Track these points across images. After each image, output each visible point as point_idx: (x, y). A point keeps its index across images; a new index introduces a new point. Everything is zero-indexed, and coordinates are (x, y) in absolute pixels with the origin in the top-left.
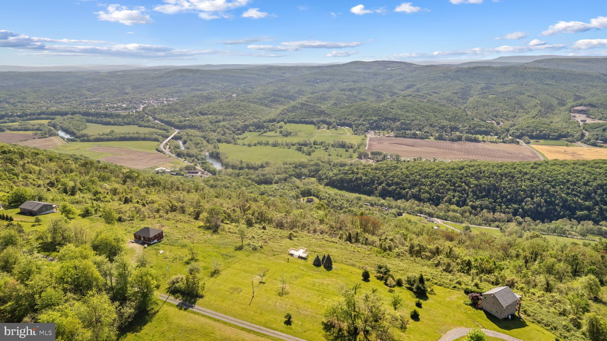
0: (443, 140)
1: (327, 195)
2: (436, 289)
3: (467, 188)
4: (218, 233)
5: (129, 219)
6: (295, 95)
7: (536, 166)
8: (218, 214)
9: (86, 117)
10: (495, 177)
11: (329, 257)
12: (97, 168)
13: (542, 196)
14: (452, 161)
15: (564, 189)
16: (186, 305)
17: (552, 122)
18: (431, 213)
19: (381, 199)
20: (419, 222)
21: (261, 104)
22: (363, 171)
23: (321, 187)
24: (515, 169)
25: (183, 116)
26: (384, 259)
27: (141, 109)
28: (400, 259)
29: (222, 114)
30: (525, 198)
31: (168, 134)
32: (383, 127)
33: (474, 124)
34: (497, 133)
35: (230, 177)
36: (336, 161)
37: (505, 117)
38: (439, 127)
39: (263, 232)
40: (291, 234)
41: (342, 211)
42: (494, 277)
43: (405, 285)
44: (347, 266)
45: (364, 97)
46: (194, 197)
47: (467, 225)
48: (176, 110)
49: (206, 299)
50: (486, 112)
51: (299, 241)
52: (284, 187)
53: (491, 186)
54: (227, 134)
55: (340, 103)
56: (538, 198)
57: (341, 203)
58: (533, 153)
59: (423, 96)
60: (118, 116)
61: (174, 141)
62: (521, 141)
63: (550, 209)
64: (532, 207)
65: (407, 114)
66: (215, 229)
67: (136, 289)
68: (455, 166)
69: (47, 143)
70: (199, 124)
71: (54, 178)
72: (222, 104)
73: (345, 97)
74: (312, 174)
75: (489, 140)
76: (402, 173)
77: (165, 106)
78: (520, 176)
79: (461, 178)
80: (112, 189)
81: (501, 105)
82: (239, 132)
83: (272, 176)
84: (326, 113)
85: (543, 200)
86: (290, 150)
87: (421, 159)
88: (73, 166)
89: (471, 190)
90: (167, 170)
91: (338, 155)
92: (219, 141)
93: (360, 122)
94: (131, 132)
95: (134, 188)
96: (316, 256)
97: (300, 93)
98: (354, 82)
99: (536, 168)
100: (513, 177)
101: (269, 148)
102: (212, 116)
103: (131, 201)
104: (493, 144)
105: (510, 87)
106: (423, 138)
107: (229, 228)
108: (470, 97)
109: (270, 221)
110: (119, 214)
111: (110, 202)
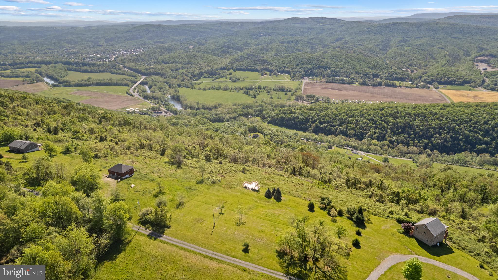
0: (366, 85)
1: (270, 131)
2: (373, 218)
3: (386, 126)
4: (182, 168)
5: (104, 156)
6: (242, 46)
7: (444, 108)
8: (180, 151)
9: (67, 66)
10: (410, 117)
11: (278, 190)
12: (76, 110)
13: (448, 133)
14: (374, 103)
15: (467, 127)
16: (155, 235)
17: (458, 70)
18: (356, 146)
19: (314, 134)
20: (345, 154)
21: (214, 54)
22: (299, 111)
23: (265, 125)
24: (426, 110)
25: (148, 65)
26: (325, 190)
27: (113, 59)
28: (338, 191)
29: (181, 63)
30: (434, 134)
31: (136, 80)
32: (316, 74)
33: (392, 72)
34: (411, 79)
35: (189, 117)
36: (277, 103)
37: (418, 66)
38: (363, 74)
39: (220, 167)
40: (244, 169)
41: (282, 145)
42: (420, 207)
43: (346, 215)
44: (294, 197)
45: (300, 48)
46: (160, 135)
47: (386, 156)
48: (143, 60)
49: (173, 229)
50: (402, 62)
51: (251, 175)
52: (234, 124)
53: (407, 124)
54: (185, 80)
55: (280, 54)
56: (445, 134)
57: (281, 138)
58: (441, 96)
59: (349, 48)
60: (94, 65)
61: (142, 86)
62: (431, 86)
63: (455, 144)
64: (440, 142)
65: (337, 63)
66: (178, 164)
67: (111, 222)
68: (377, 107)
69: (35, 88)
70: (162, 72)
71: (40, 119)
72: (181, 54)
73: (284, 48)
74: (257, 113)
75: (404, 85)
76: (332, 113)
77: (133, 56)
78: (431, 116)
79: (382, 118)
80: (89, 129)
81: (415, 55)
82: (196, 78)
83: (224, 116)
84: (268, 62)
85: (449, 136)
86: (239, 93)
87: (347, 101)
88: (57, 108)
89: (389, 127)
90: (136, 111)
91: (278, 98)
92: (179, 86)
93: (297, 70)
94: (105, 78)
95: (108, 128)
96: (267, 189)
97: (246, 44)
98: (292, 35)
99: (445, 109)
100: (425, 117)
101: (221, 91)
102: (173, 64)
103: (106, 140)
104: (408, 89)
105: (424, 40)
106: (349, 84)
107: (191, 164)
108: (389, 48)
109: (225, 157)
110: (95, 151)
111: (87, 140)
